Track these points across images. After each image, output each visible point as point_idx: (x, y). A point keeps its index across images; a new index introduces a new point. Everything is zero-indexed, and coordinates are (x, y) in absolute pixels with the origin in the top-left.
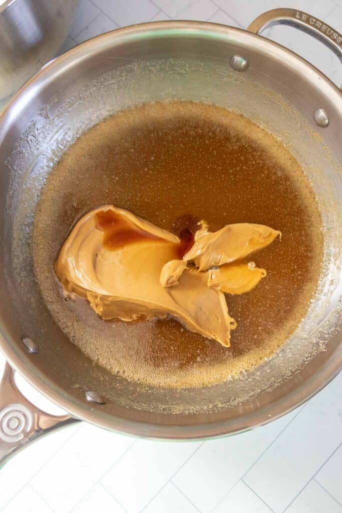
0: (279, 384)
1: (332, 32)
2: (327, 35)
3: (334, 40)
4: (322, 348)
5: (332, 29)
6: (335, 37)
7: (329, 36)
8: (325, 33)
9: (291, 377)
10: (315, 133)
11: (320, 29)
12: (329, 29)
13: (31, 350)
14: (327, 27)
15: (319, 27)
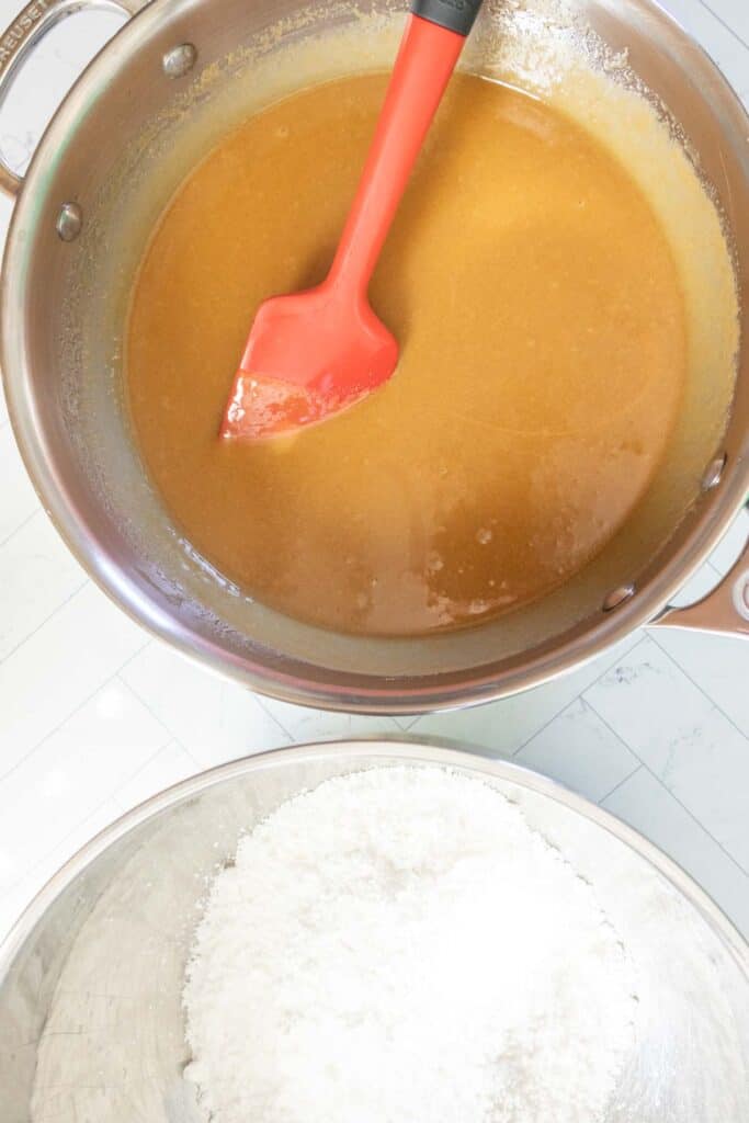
0: (685, 141)
1: (17, 27)
2: (24, 36)
3: (35, 22)
4: (620, 59)
5: (11, 27)
6: (29, 20)
7: (26, 33)
8: (20, 41)
9: (673, 118)
10: (203, 80)
11: (13, 52)
12: (12, 33)
13: (630, 591)
14: (8, 37)
15: (8, 53)
